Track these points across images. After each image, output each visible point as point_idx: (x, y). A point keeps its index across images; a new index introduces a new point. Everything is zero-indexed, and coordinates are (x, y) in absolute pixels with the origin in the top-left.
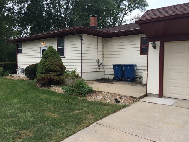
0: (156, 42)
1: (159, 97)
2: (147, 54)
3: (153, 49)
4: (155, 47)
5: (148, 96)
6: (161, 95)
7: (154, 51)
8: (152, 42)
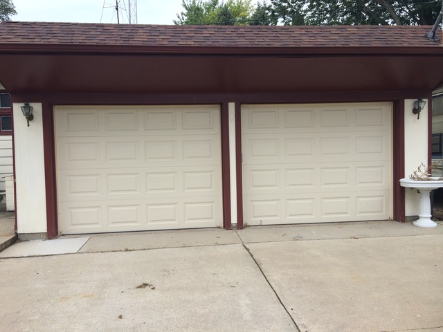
0: (31, 104)
1: (50, 239)
2: (12, 134)
3: (26, 120)
4: (30, 118)
5: (21, 241)
6: (53, 231)
7: (28, 125)
8: (23, 105)
